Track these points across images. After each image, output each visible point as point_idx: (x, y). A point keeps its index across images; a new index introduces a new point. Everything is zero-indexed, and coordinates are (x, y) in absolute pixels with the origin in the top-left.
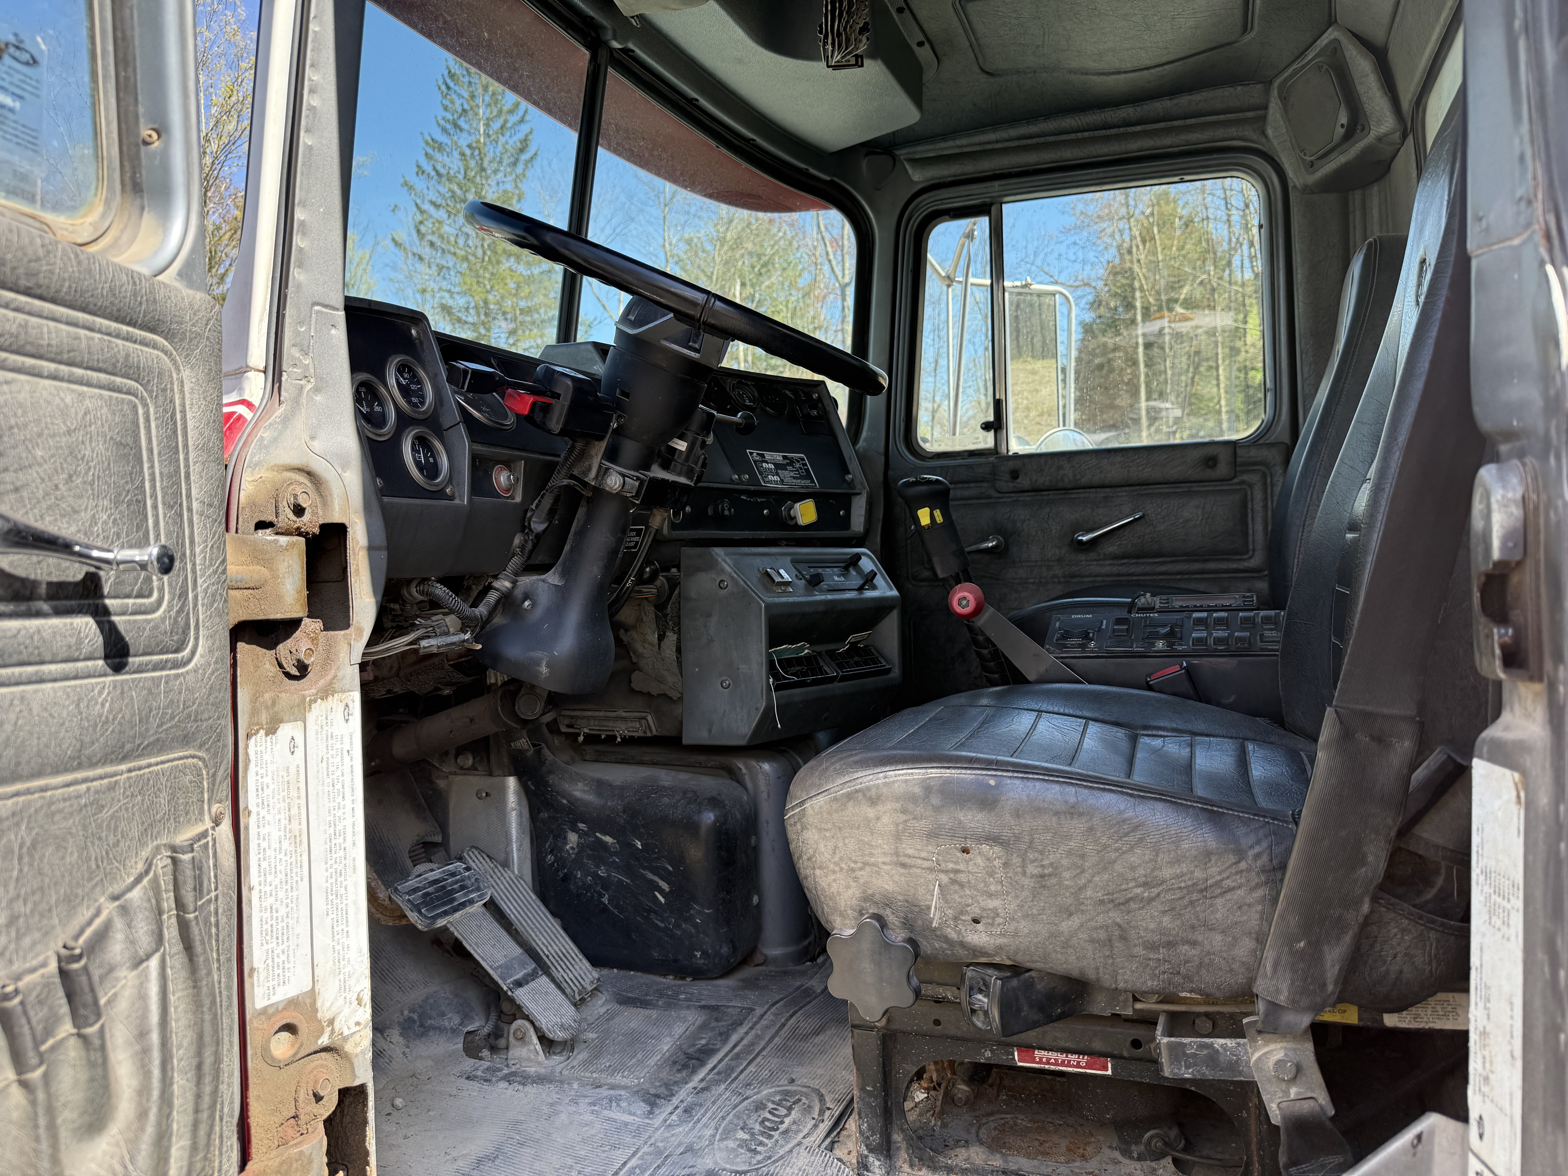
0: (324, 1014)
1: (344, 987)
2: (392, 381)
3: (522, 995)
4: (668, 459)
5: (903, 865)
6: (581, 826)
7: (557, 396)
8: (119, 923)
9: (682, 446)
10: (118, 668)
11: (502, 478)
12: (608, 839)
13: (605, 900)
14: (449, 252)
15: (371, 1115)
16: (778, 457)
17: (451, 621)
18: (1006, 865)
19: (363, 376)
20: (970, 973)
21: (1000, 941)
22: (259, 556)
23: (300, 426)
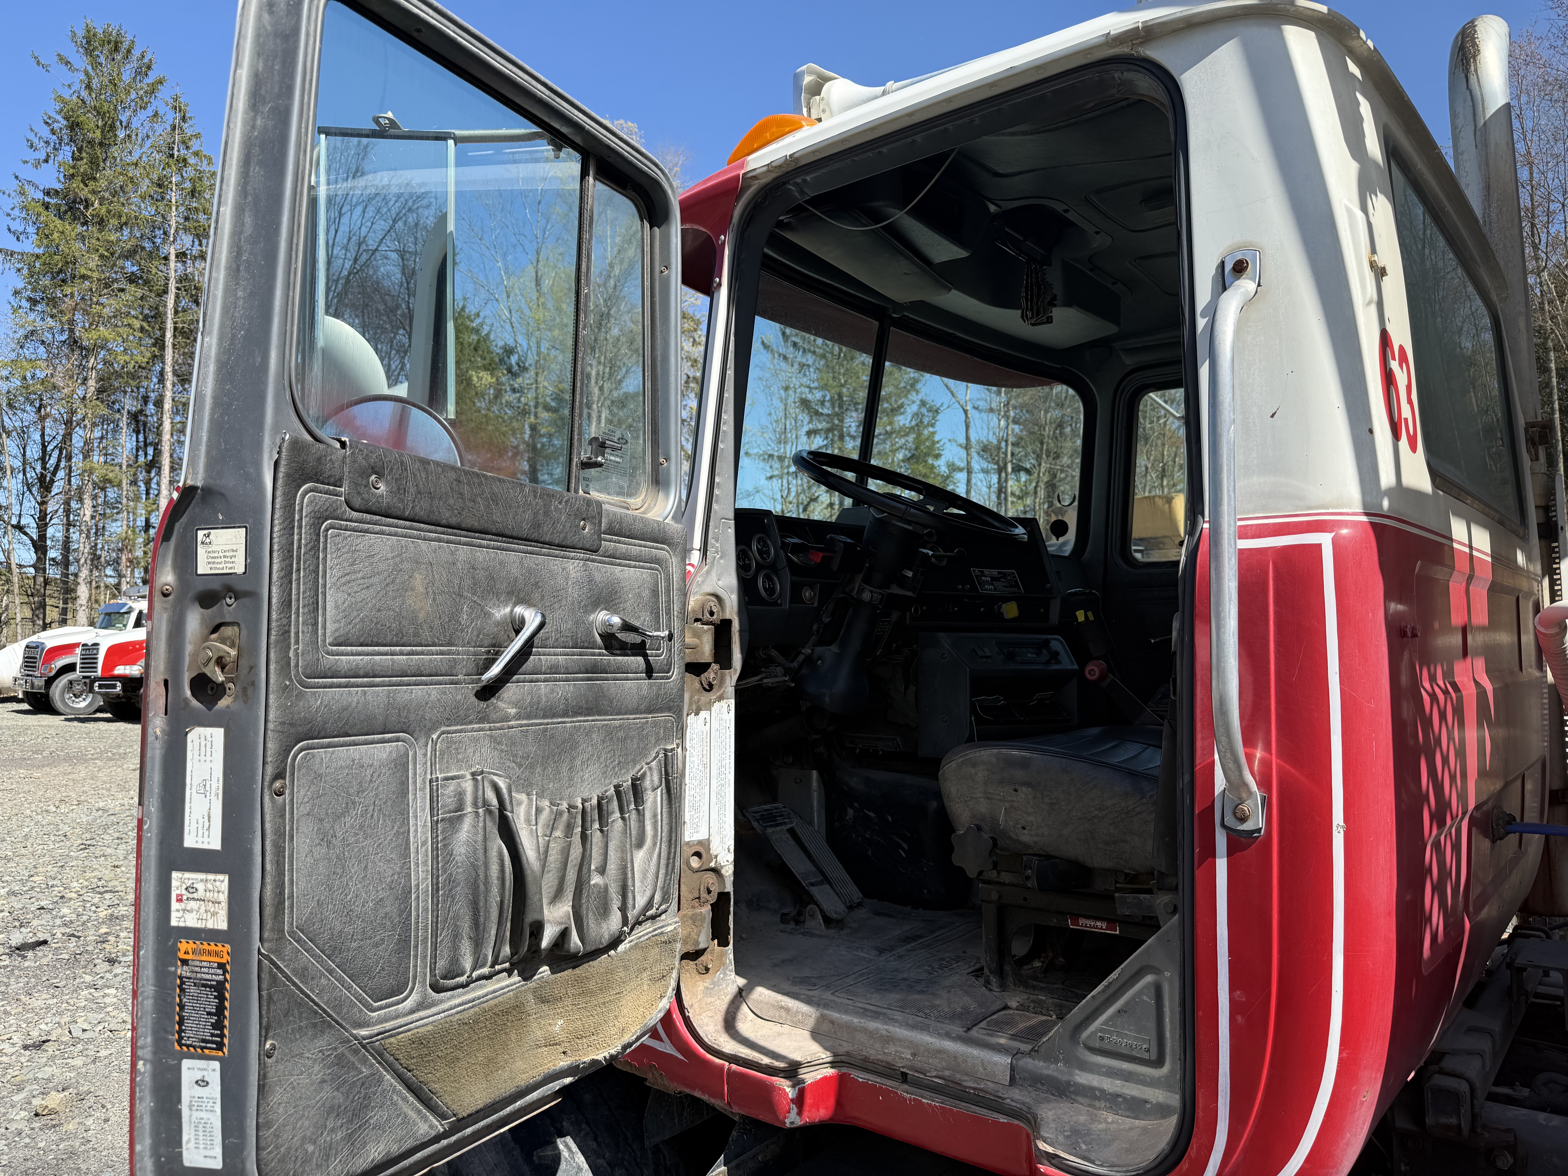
0: (713, 852)
1: (722, 842)
2: (754, 548)
3: (814, 890)
4: (902, 582)
5: (988, 798)
6: (856, 805)
7: (835, 552)
8: (648, 773)
9: (910, 574)
10: (650, 677)
11: (807, 594)
12: (872, 814)
13: (869, 853)
14: (810, 351)
15: (732, 909)
16: (995, 572)
17: (779, 670)
18: (1034, 797)
19: (742, 547)
20: (1025, 858)
21: (1036, 839)
22: (697, 634)
23: (714, 575)
